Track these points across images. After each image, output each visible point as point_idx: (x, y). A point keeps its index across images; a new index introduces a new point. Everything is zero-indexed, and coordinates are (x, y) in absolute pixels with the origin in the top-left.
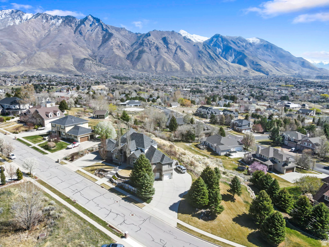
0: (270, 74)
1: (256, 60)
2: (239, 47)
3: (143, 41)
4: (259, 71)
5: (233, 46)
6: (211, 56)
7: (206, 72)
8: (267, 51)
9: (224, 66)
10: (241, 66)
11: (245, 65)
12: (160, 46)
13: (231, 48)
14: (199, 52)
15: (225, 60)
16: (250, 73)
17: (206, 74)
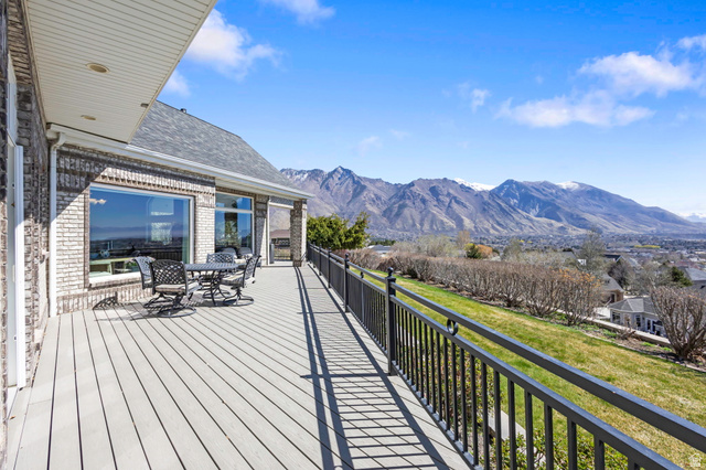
0: (605, 231)
1: (577, 212)
2: (546, 195)
3: (404, 193)
4: (584, 227)
5: (535, 194)
6: (502, 209)
7: (497, 230)
8: (595, 200)
9: (524, 222)
10: (553, 222)
11: (559, 220)
12: (427, 197)
13: (533, 197)
14: (484, 203)
15: (524, 214)
16: (570, 231)
17: (496, 233)
